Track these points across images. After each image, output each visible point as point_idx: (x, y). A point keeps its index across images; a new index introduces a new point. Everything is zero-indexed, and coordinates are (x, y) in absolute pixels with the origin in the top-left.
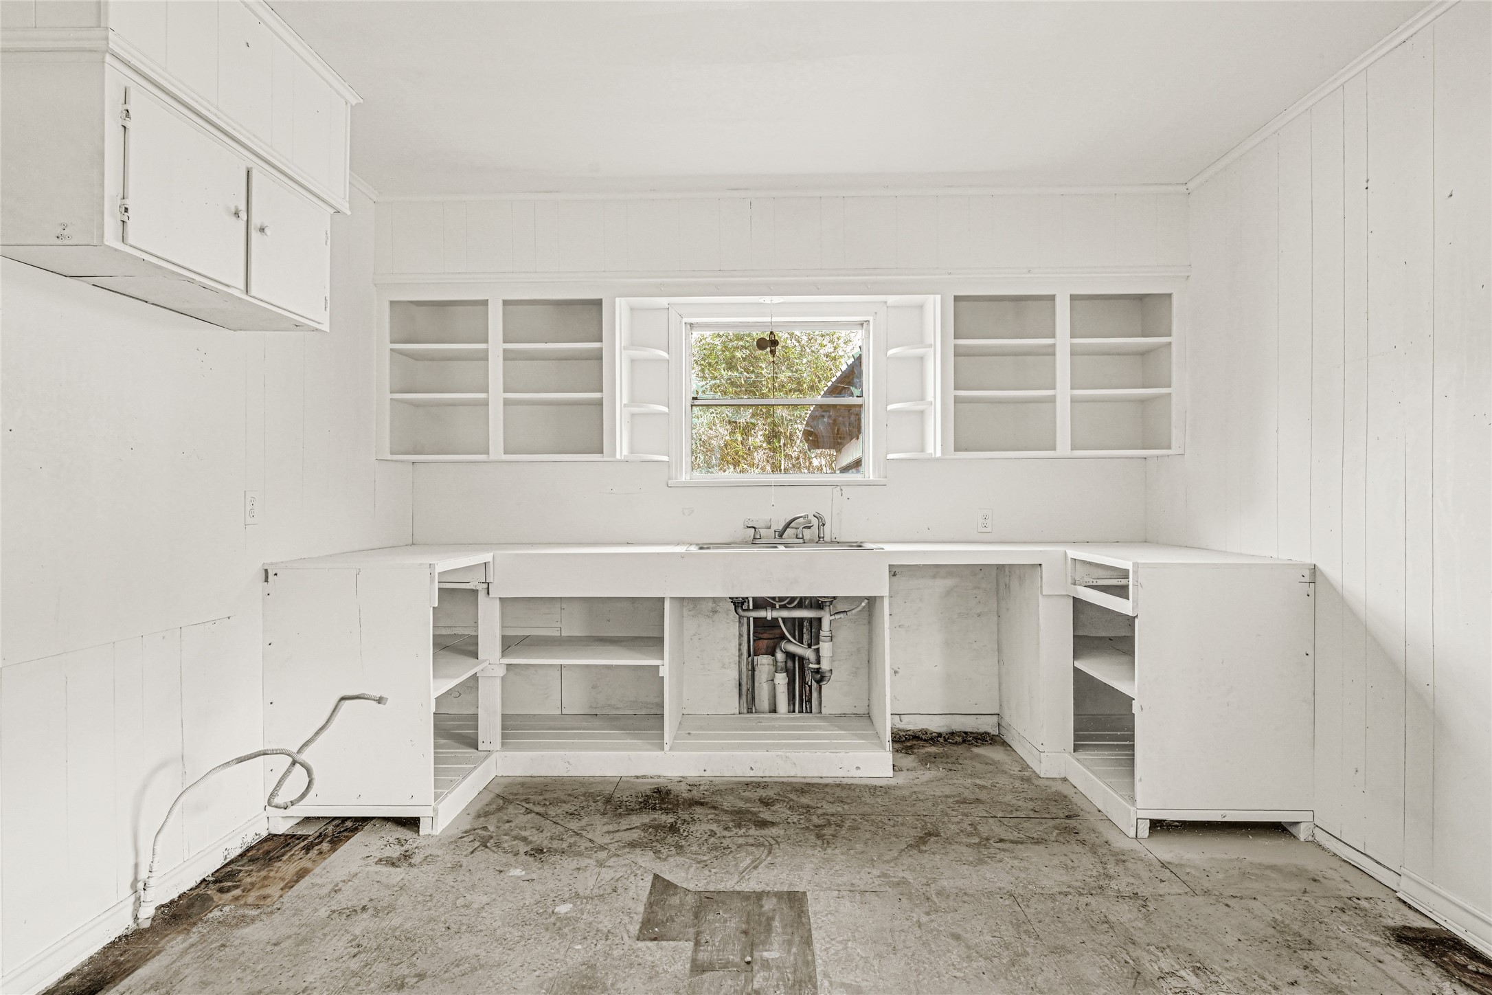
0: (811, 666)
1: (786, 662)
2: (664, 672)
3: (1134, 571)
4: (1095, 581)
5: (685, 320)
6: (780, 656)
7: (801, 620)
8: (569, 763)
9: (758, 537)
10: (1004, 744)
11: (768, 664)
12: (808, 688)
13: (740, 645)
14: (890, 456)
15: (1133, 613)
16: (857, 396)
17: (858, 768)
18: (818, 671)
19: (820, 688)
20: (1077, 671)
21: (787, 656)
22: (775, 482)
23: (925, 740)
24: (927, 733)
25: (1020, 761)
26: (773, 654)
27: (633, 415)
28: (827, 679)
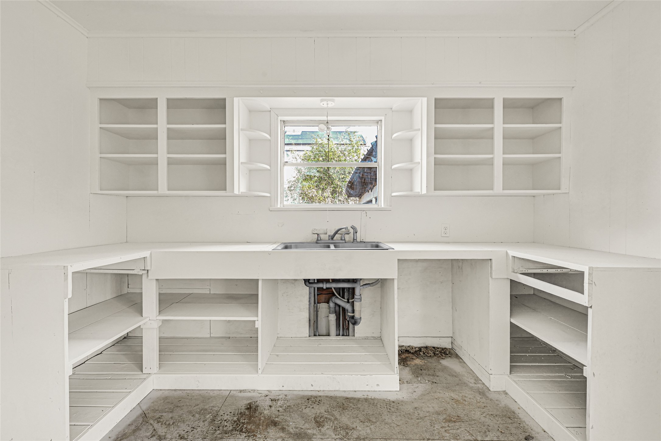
0: (349, 314)
1: (335, 308)
2: (258, 325)
3: (589, 274)
4: (526, 270)
5: (280, 118)
6: (332, 305)
7: (343, 289)
8: (198, 381)
9: (320, 239)
10: (457, 356)
11: (325, 308)
12: (347, 322)
13: (310, 298)
14: (394, 194)
15: (588, 305)
16: (375, 162)
17: (378, 385)
18: (353, 317)
19: (354, 328)
20: (512, 325)
21: (335, 306)
22: (329, 208)
23: (412, 353)
24: (413, 348)
25: (471, 372)
26: (328, 302)
27: (250, 171)
28: (358, 323)
